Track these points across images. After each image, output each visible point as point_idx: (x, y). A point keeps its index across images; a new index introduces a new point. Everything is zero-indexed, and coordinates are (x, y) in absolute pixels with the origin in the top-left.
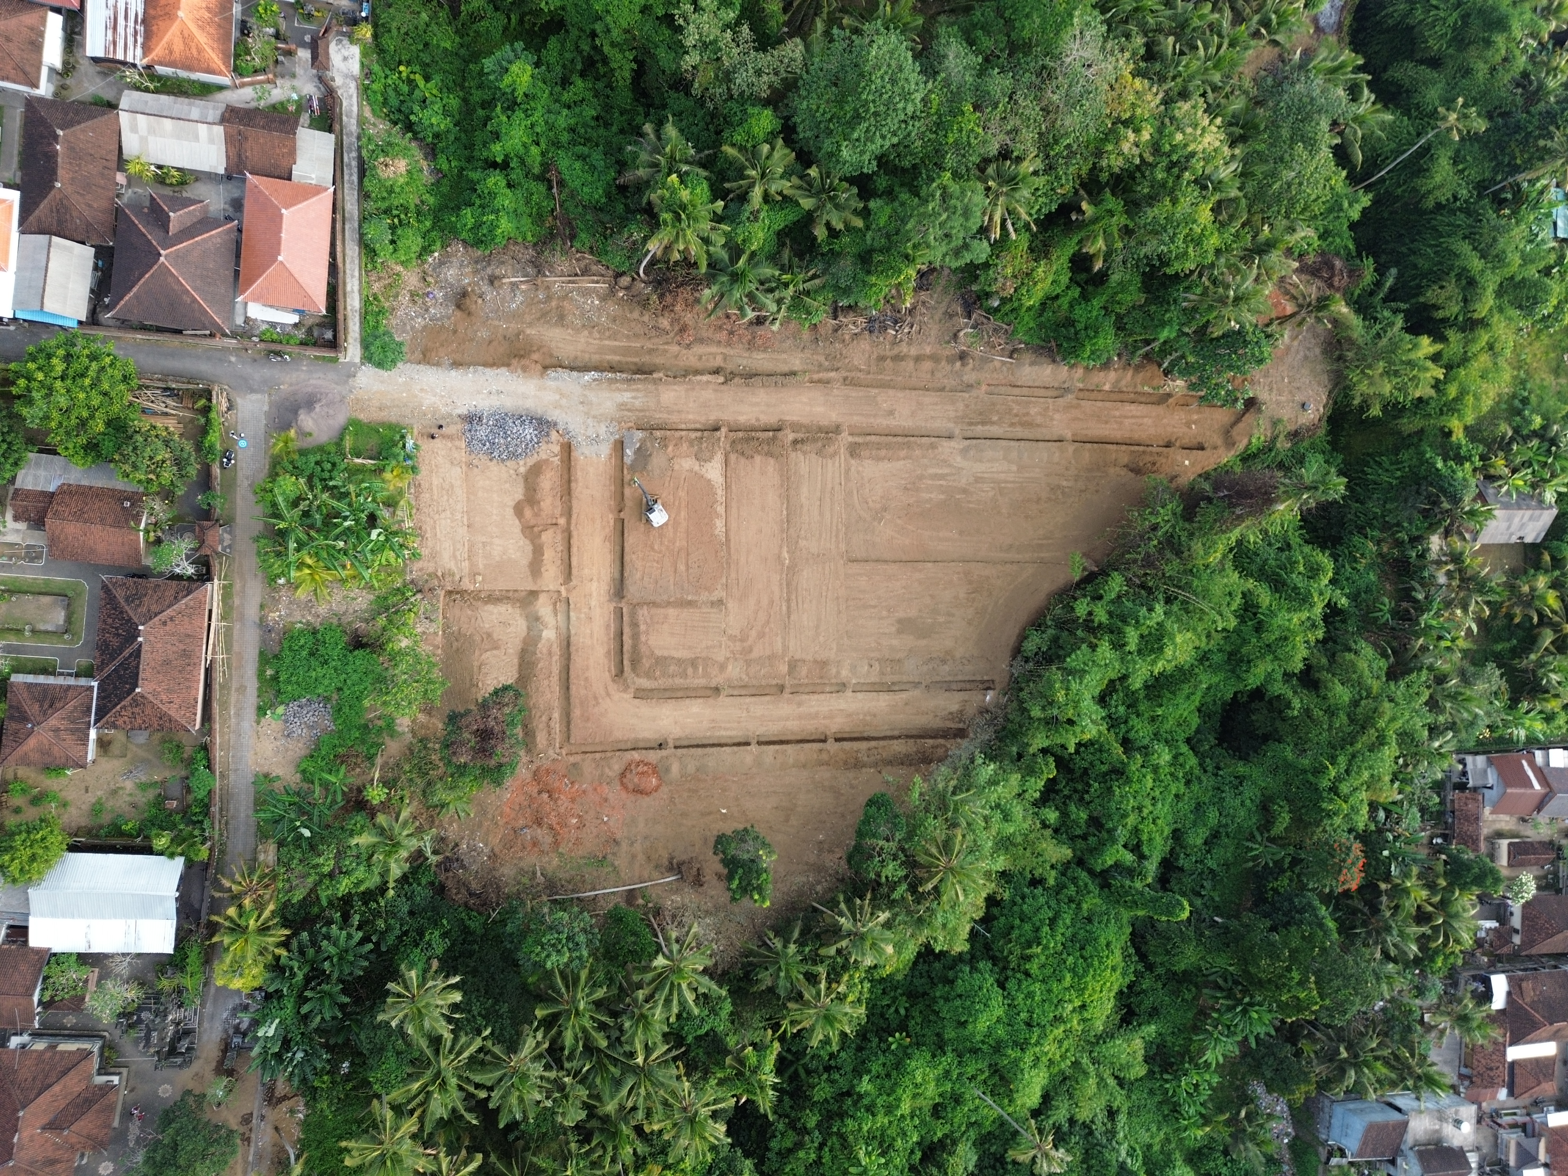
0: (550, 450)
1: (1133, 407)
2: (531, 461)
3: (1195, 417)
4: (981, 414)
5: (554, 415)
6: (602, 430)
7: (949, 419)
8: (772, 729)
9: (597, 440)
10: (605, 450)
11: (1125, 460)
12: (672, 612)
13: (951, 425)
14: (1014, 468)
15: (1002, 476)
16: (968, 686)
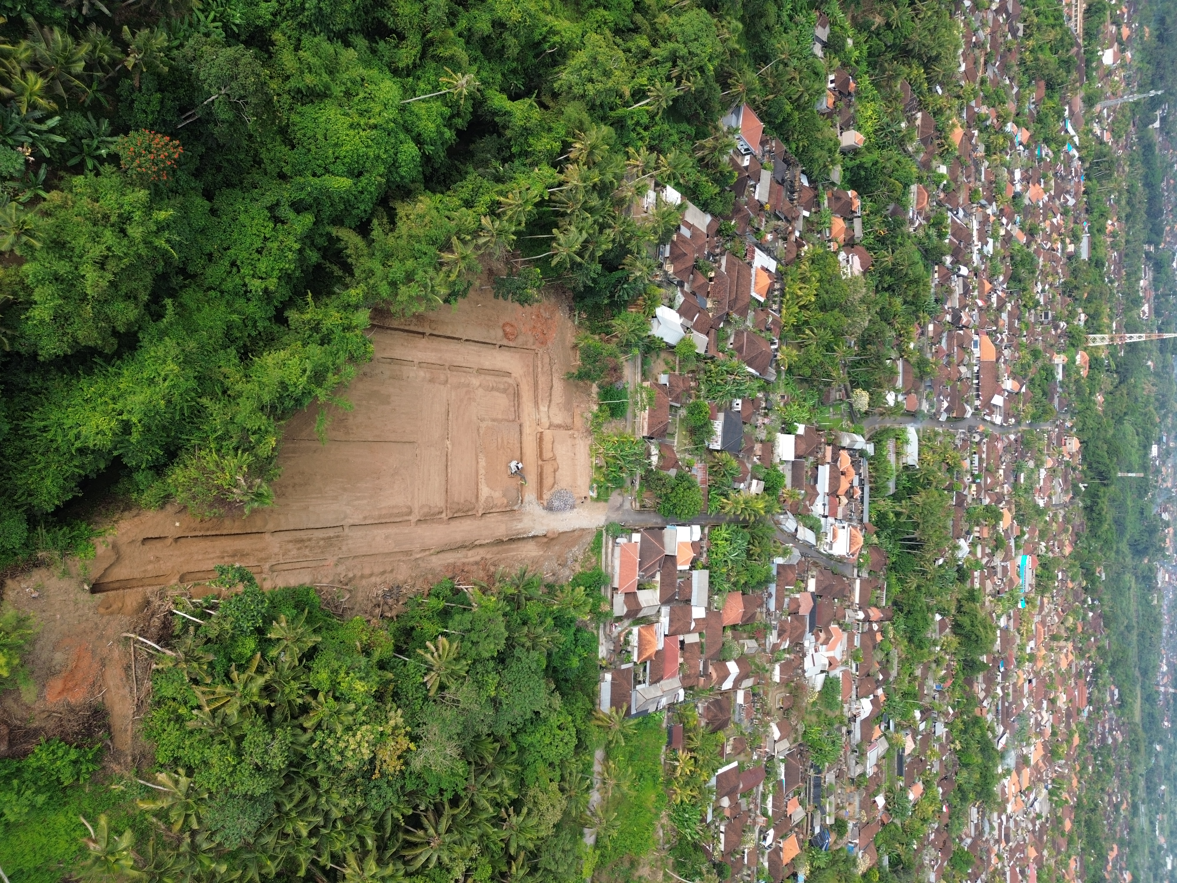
0: (546, 496)
2: (553, 490)
3: (150, 567)
4: (331, 545)
5: (544, 513)
6: (528, 508)
7: (352, 537)
8: (453, 345)
9: (530, 503)
10: (526, 499)
12: (500, 417)
13: (351, 534)
14: (311, 508)
15: (319, 502)
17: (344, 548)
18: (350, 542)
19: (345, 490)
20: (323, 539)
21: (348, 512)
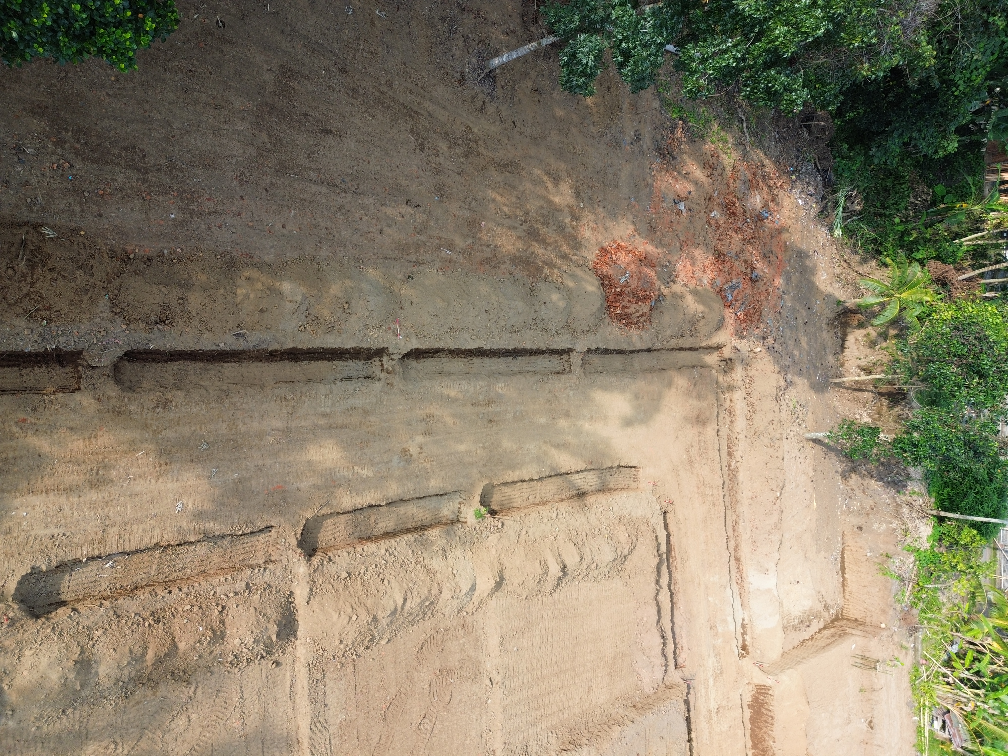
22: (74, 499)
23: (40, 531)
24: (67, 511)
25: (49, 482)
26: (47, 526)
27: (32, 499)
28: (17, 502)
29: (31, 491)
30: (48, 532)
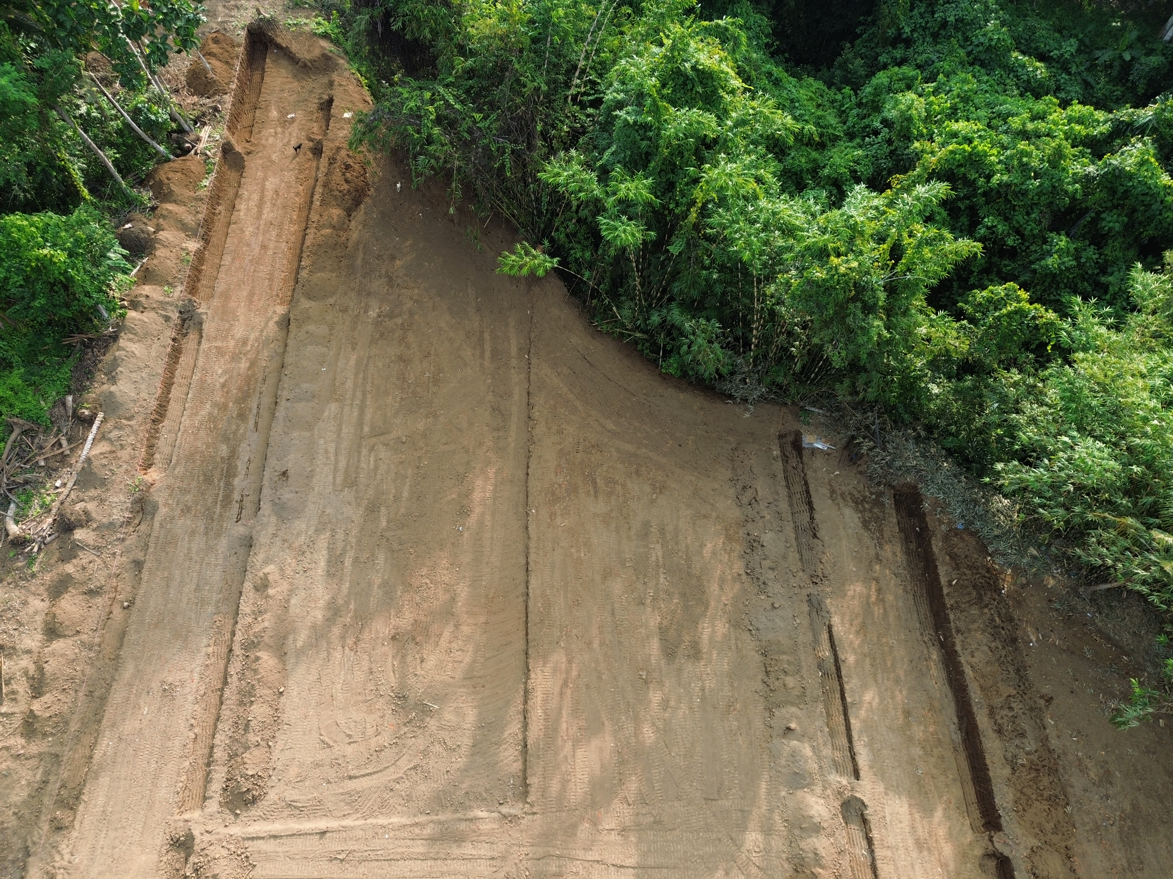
1: (242, 206)
3: (274, 114)
4: (208, 480)
7: (210, 549)
11: (336, 213)
13: (223, 544)
14: (333, 407)
15: (347, 431)
16: (798, 488)
17: (183, 524)
18: (199, 542)
19: (372, 509)
20: (233, 454)
21: (300, 525)
22: (907, 829)
23: (888, 810)
24: (900, 825)
25: (917, 816)
26: (891, 814)
27: (906, 806)
28: (904, 798)
29: (910, 806)
30: (887, 815)
